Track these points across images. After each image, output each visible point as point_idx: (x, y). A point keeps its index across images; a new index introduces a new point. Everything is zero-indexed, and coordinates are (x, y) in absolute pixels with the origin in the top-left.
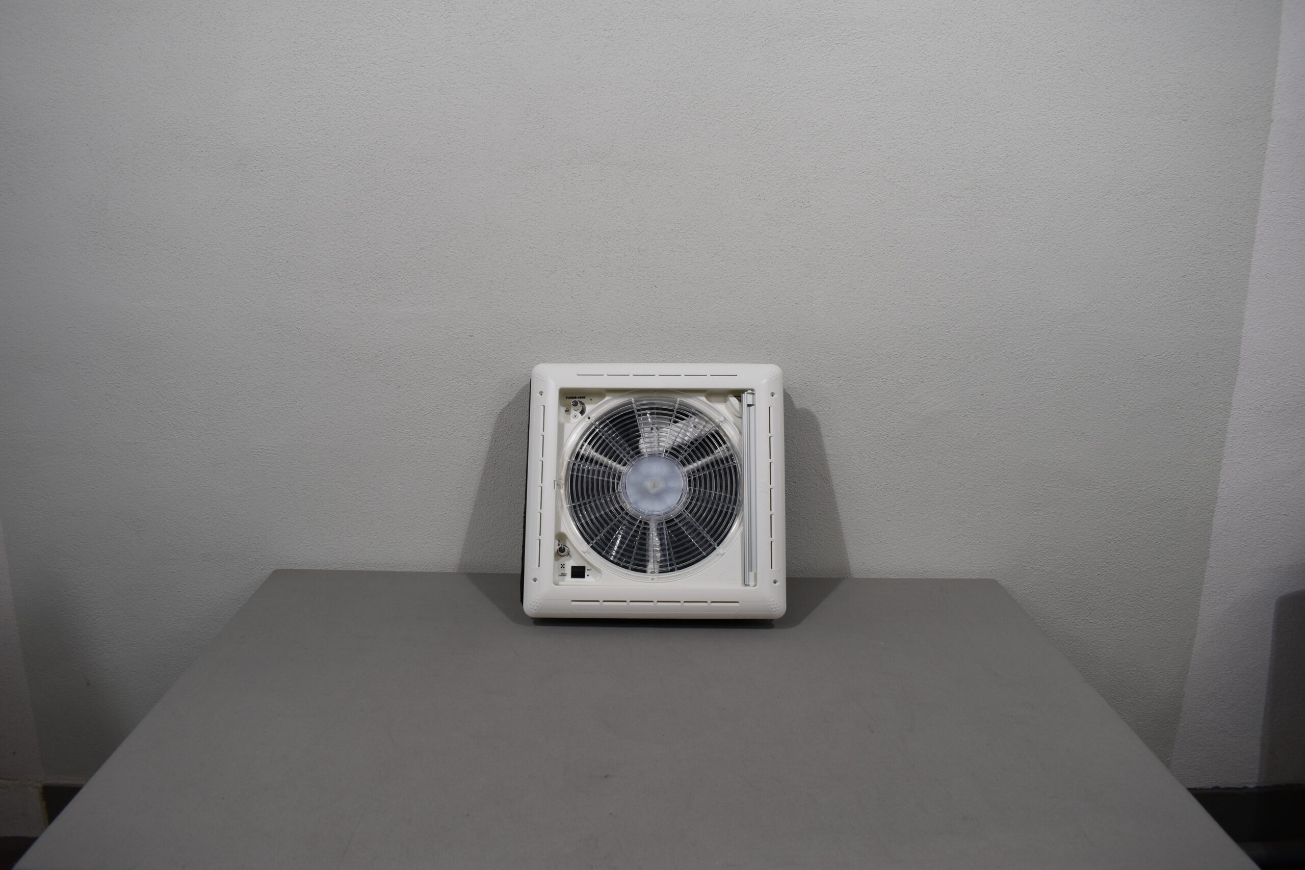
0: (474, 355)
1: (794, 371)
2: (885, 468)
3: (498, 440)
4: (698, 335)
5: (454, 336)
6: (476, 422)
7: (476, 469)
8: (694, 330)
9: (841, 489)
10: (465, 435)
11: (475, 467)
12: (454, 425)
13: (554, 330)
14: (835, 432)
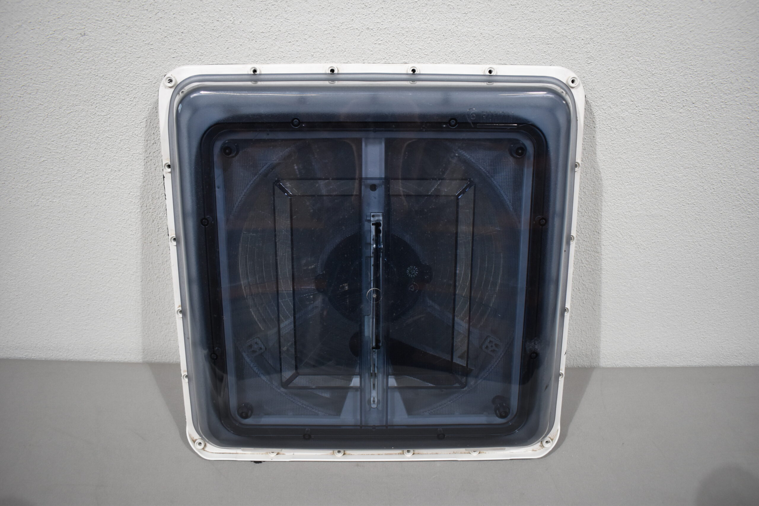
0: (94, 67)
1: (626, 91)
2: (727, 233)
3: (157, 197)
4: (472, 28)
5: (55, 35)
6: (119, 171)
7: (132, 236)
8: (466, 18)
9: (660, 260)
10: (106, 190)
11: (131, 233)
12: (87, 176)
13: (221, 20)
14: (670, 184)
